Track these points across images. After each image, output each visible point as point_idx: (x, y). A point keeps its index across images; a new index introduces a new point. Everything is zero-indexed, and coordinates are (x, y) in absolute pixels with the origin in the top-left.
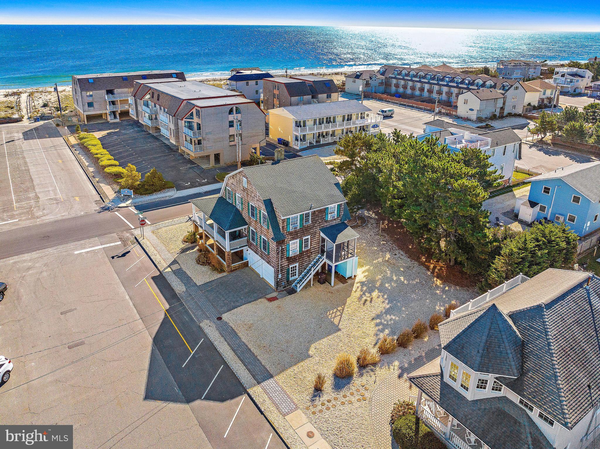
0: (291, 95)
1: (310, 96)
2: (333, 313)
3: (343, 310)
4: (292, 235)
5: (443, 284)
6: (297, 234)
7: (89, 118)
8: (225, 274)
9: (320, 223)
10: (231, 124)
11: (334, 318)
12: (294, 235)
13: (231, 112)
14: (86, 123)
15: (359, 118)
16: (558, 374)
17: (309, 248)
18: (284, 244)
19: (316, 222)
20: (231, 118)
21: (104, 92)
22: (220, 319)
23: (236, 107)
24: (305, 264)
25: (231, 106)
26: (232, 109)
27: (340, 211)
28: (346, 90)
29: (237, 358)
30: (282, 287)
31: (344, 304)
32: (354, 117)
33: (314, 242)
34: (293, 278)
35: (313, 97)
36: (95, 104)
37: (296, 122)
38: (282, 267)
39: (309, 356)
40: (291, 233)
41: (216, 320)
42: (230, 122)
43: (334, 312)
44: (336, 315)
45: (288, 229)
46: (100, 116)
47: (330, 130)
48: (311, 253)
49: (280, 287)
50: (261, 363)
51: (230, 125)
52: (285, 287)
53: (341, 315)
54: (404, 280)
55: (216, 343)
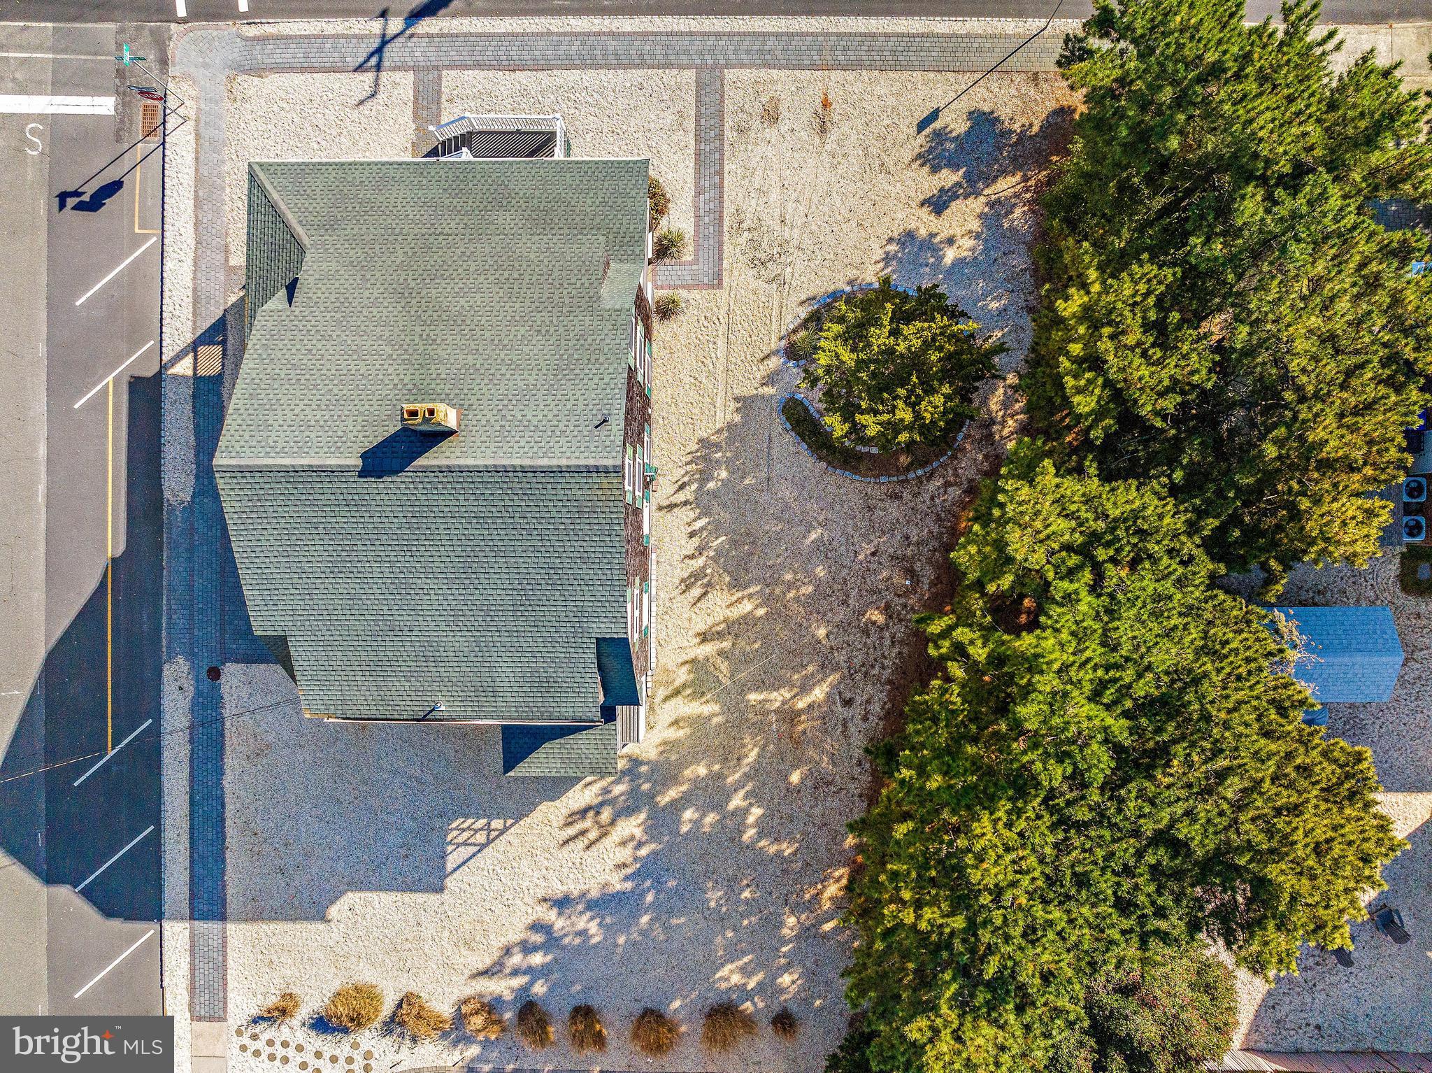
2: (469, 828)
3: (502, 833)
5: (837, 903)
11: (458, 845)
22: (215, 674)
29: (186, 826)
31: (518, 819)
39: (323, 918)
41: (204, 674)
43: (474, 827)
44: (472, 841)
53: (483, 847)
54: (753, 826)
55: (167, 756)
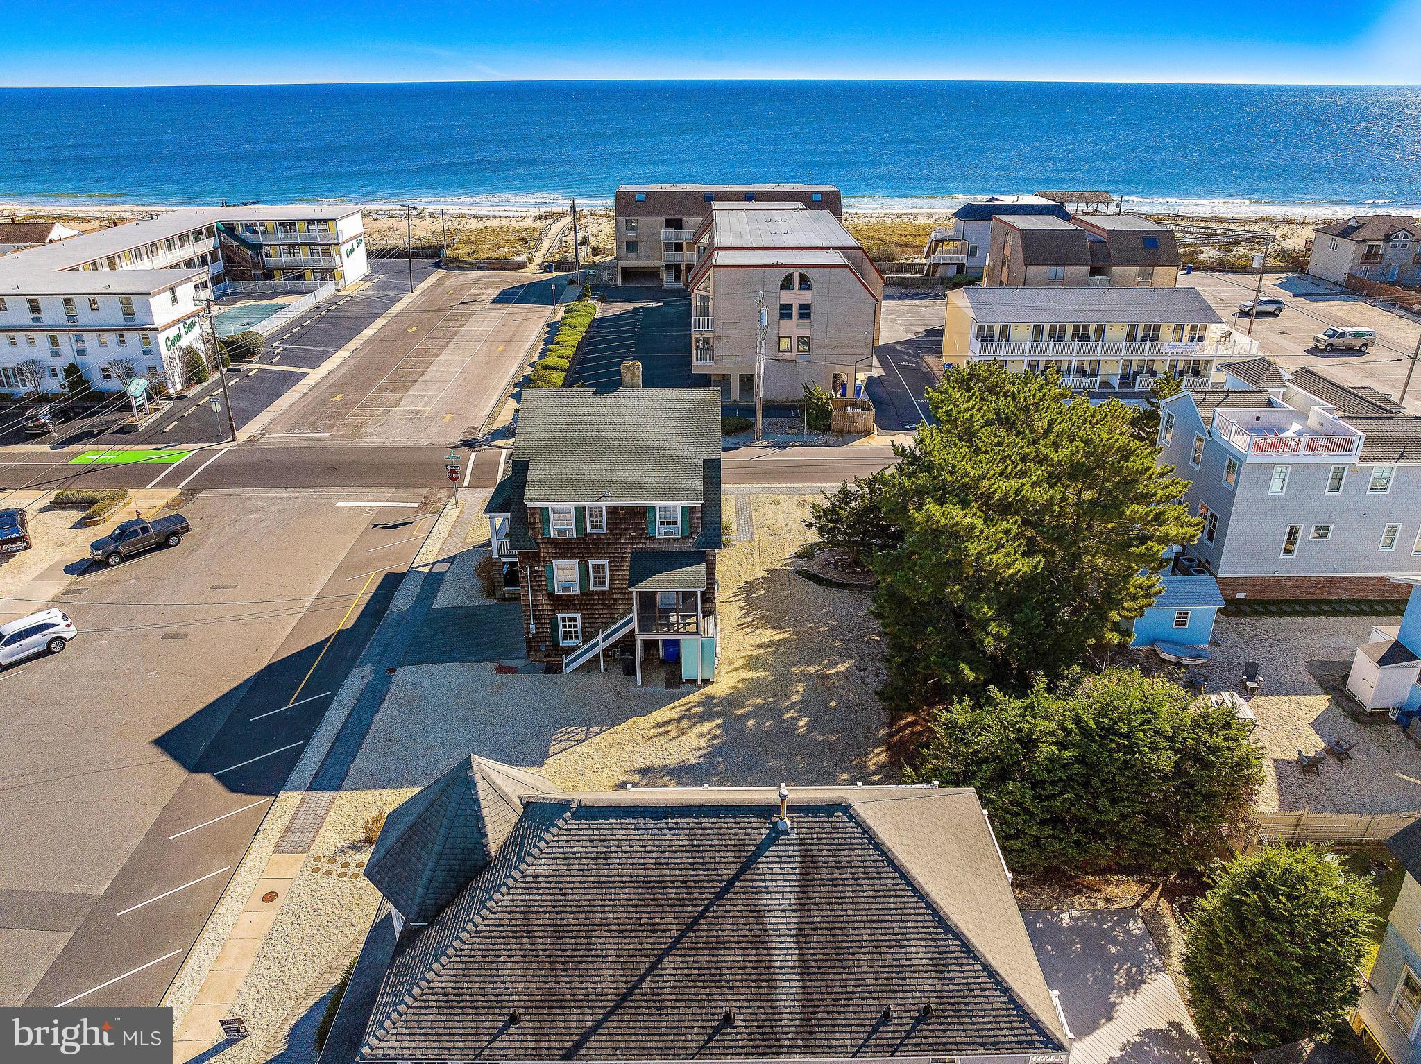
0: (1029, 262)
1: (1086, 270)
2: (571, 732)
3: (599, 734)
4: (560, 549)
6: (572, 549)
7: (628, 273)
8: (493, 602)
9: (633, 538)
10: (785, 312)
11: (561, 741)
12: (565, 549)
13: (787, 283)
14: (620, 283)
15: (1185, 340)
16: (450, 951)
17: (608, 588)
18: (539, 562)
19: (621, 534)
20: (787, 297)
21: (662, 221)
22: (392, 671)
23: (800, 274)
24: (601, 620)
25: (790, 270)
26: (791, 275)
27: (691, 523)
28: (1311, 267)
30: (541, 655)
31: (613, 726)
32: (1166, 334)
33: (620, 577)
34: (569, 643)
35: (1094, 272)
36: (640, 246)
37: (980, 328)
38: (539, 611)
40: (555, 544)
41: (383, 671)
42: (783, 307)
43: (576, 731)
44: (572, 738)
45: (546, 532)
46: (653, 274)
47: (1074, 359)
48: (615, 600)
49: (537, 651)
50: (352, 762)
51: (781, 314)
52: (549, 656)
53: (581, 741)
54: (803, 726)
